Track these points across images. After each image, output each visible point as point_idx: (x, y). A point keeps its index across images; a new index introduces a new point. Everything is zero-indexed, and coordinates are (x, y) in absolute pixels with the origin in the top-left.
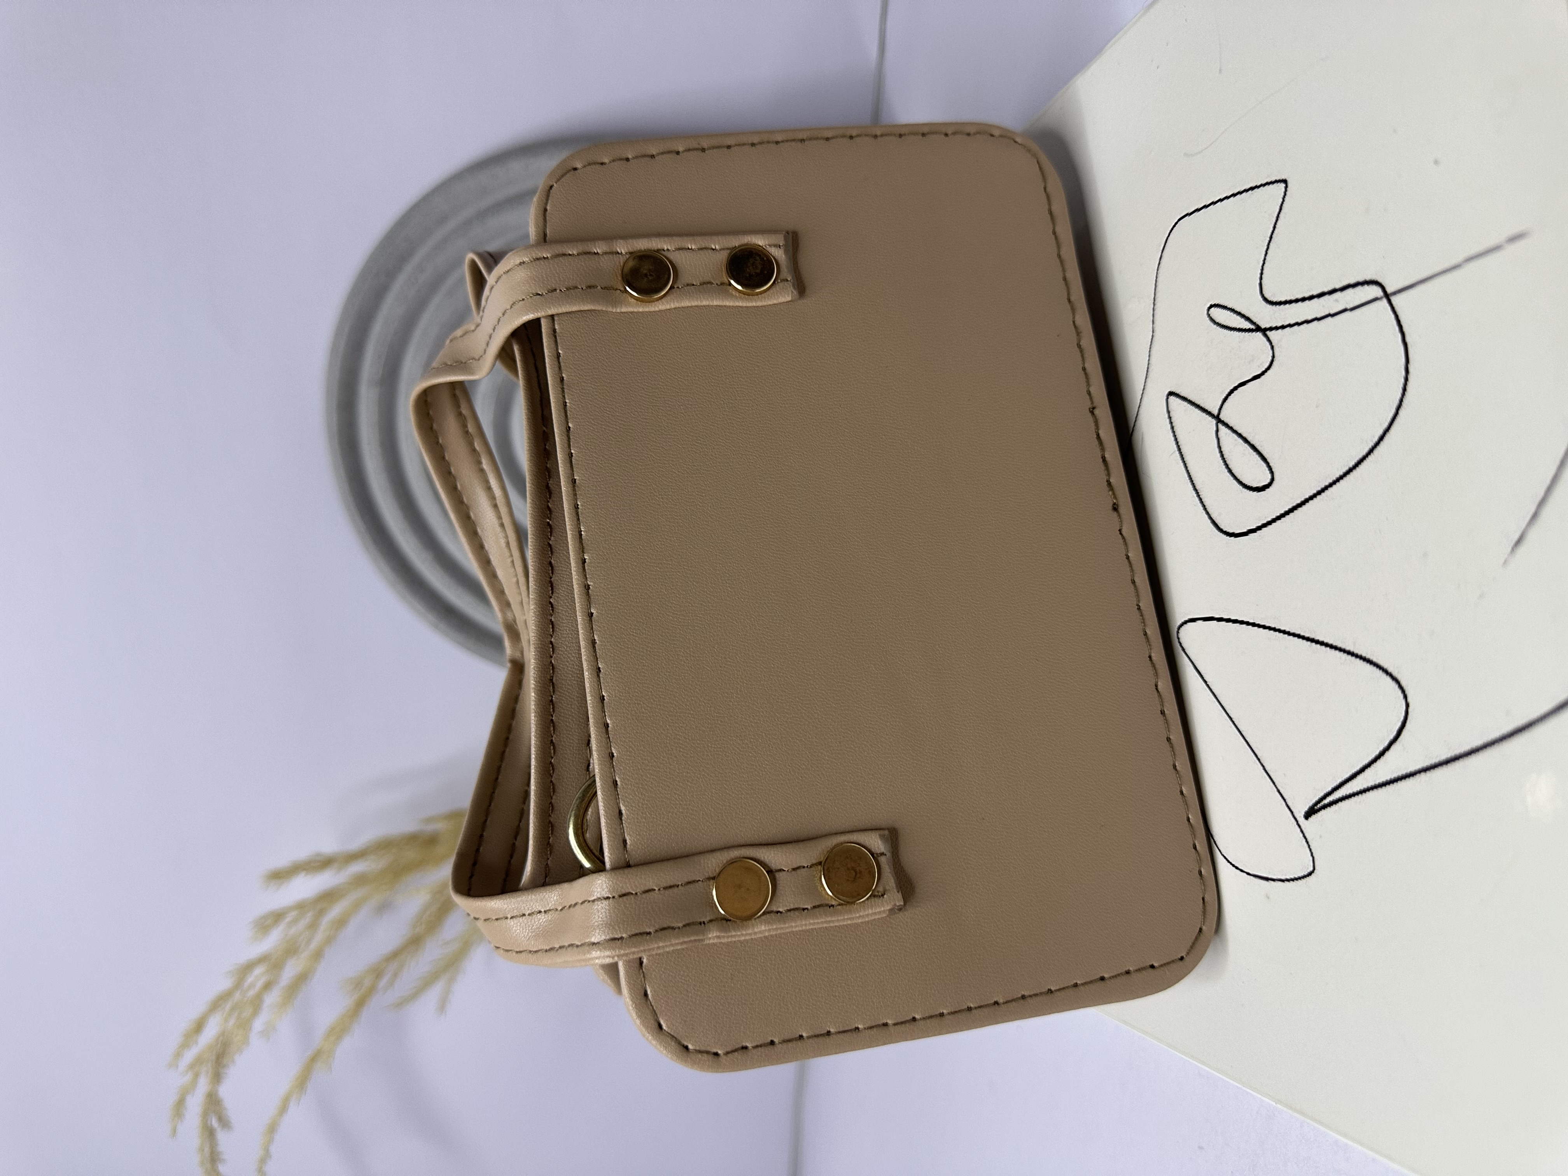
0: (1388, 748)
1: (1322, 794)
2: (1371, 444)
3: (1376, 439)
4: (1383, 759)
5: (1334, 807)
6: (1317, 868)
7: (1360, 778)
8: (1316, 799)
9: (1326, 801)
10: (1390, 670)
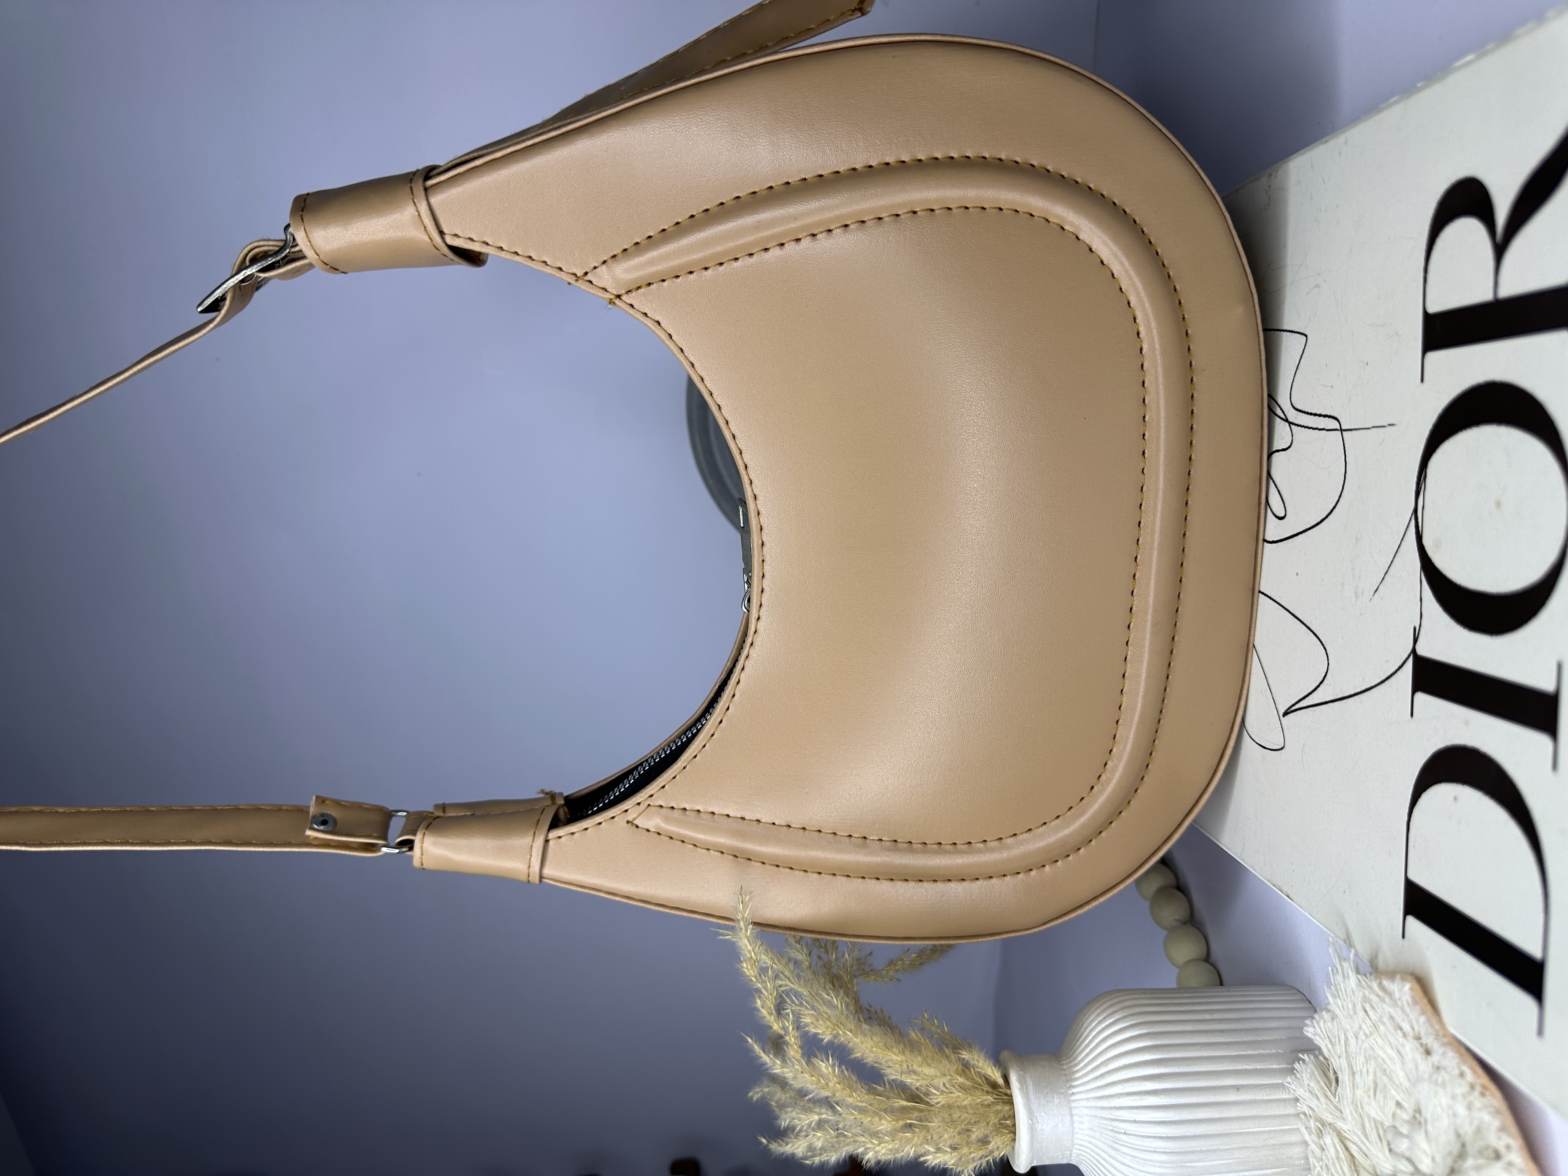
0: (1318, 686)
1: (1291, 704)
2: (1327, 513)
3: (1329, 511)
4: (1317, 691)
5: (1295, 713)
6: (1286, 745)
7: (1307, 699)
8: (1288, 706)
9: (1292, 709)
10: (1324, 643)
